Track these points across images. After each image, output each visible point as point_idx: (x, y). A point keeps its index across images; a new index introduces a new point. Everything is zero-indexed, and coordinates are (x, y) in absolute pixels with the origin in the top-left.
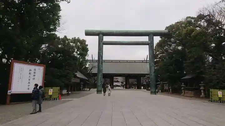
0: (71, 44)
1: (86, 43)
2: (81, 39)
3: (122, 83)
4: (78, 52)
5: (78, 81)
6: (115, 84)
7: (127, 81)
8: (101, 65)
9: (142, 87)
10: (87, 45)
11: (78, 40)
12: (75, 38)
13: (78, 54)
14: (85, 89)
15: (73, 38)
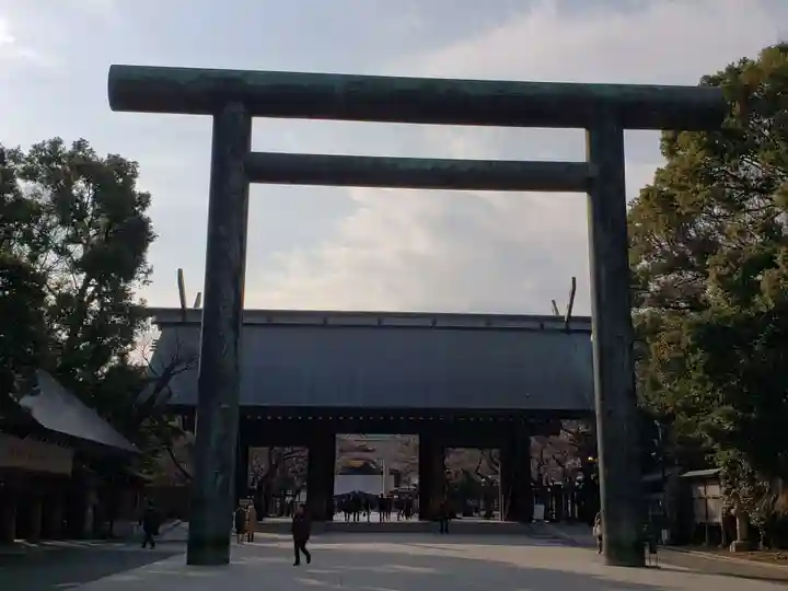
0: (25, 187)
1: (139, 187)
2: (101, 154)
3: (398, 476)
4: (78, 251)
5: (61, 463)
6: (343, 485)
7: (429, 463)
8: (229, 336)
9: (539, 511)
10: (144, 200)
11: (81, 163)
12: (56, 143)
13: (76, 266)
14: (118, 527)
15: (37, 148)
